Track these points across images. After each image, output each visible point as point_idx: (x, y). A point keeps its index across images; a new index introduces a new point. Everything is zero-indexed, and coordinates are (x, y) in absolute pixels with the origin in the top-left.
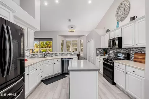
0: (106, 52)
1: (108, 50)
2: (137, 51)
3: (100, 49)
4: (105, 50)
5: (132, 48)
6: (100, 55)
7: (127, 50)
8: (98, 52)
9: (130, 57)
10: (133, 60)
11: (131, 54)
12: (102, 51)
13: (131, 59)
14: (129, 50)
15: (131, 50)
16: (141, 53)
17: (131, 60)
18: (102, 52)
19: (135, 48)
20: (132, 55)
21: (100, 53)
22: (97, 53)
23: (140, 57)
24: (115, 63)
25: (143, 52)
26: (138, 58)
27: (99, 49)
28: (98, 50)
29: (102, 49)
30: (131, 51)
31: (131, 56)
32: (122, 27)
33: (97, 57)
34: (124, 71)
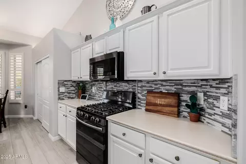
0: (82, 89)
1: (87, 86)
2: (151, 87)
3: (69, 83)
4: (81, 84)
5: (141, 81)
6: (69, 98)
7: (131, 86)
8: (62, 89)
9: (137, 100)
10: (144, 109)
11: (139, 95)
12: (72, 86)
13: (139, 105)
14: (135, 86)
15: (140, 85)
16: (161, 92)
17: (139, 107)
18: (73, 88)
19: (148, 82)
20: (141, 97)
21: (69, 93)
22: (60, 94)
23: (158, 101)
24: (110, 125)
25: (164, 91)
26: (156, 105)
27: (65, 83)
28: (64, 85)
29: (75, 82)
30: (139, 89)
31: (139, 99)
32: (124, 27)
33: (60, 105)
34: (142, 151)
